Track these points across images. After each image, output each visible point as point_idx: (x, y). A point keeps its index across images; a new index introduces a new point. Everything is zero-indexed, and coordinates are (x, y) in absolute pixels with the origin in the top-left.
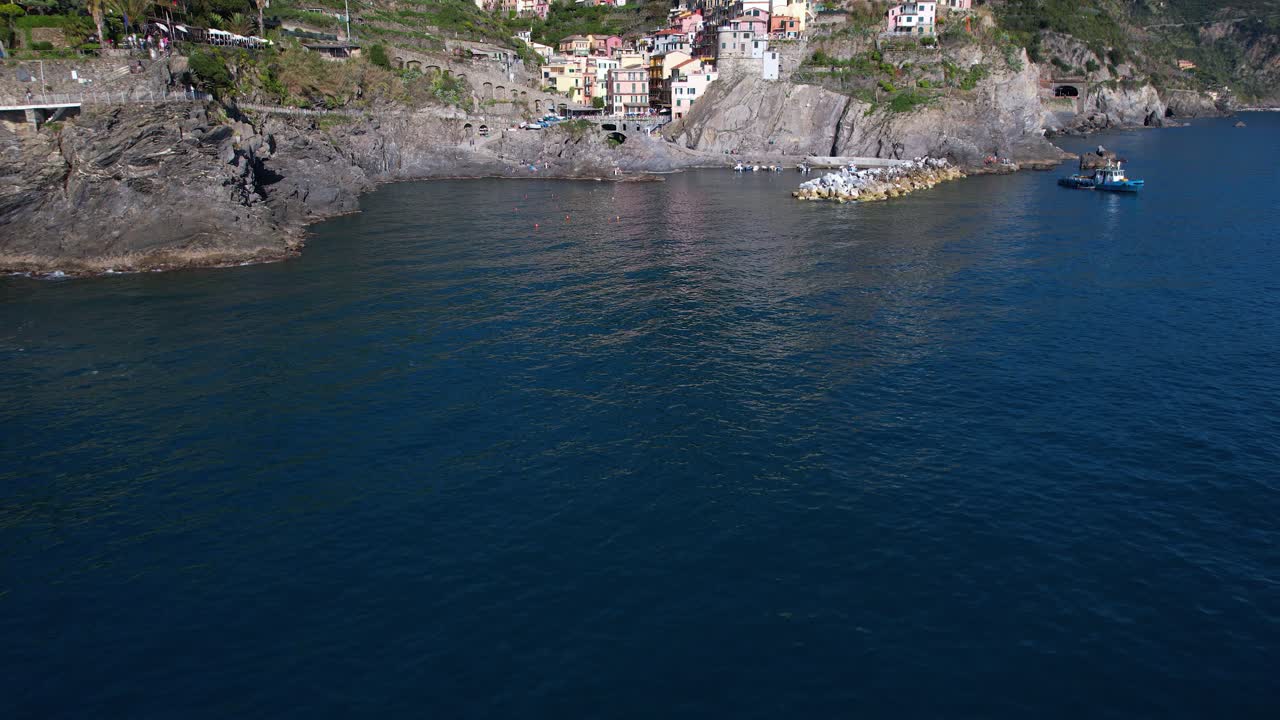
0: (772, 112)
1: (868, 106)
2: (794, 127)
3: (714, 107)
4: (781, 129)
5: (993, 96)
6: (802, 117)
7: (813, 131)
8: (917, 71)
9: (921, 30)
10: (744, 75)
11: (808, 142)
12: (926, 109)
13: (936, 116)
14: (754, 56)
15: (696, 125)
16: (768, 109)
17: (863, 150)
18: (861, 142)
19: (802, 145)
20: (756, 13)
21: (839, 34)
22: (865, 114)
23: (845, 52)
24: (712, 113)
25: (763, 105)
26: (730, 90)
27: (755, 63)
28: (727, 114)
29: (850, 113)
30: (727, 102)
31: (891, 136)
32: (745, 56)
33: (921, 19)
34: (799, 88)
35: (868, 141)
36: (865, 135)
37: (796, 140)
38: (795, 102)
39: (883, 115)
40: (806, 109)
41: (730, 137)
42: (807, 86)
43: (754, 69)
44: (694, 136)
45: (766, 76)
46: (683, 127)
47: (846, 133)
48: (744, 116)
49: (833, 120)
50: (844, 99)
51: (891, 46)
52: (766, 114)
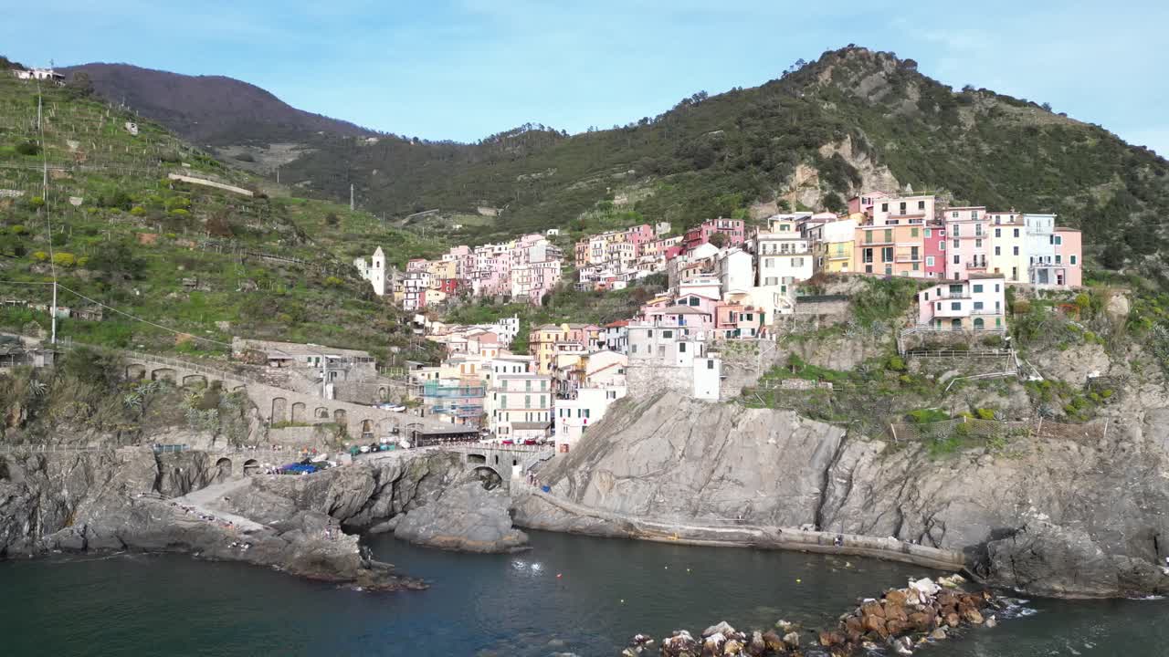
0: (707, 451)
1: (880, 445)
2: (743, 474)
3: (612, 440)
4: (722, 479)
5: (1139, 432)
6: (761, 460)
7: (779, 484)
8: (971, 390)
9: (979, 322)
10: (664, 392)
11: (772, 502)
12: (989, 458)
13: (1010, 472)
14: (679, 364)
15: (582, 467)
16: (701, 444)
17: (868, 523)
18: (866, 508)
19: (758, 507)
20: (695, 301)
21: (832, 330)
22: (875, 460)
23: (843, 357)
24: (607, 448)
25: (693, 438)
26: (639, 414)
27: (681, 373)
28: (633, 451)
29: (845, 457)
30: (631, 434)
31: (920, 503)
32: (665, 363)
33: (979, 305)
34: (755, 413)
35: (879, 508)
36: (871, 495)
37: (750, 496)
38: (747, 435)
39: (905, 465)
40: (767, 447)
41: (636, 487)
42: (767, 411)
43: (680, 384)
44: (579, 483)
45: (698, 394)
46: (565, 469)
47: (839, 491)
48: (663, 454)
49: (819, 464)
50: (837, 433)
51: (927, 348)
52: (699, 453)
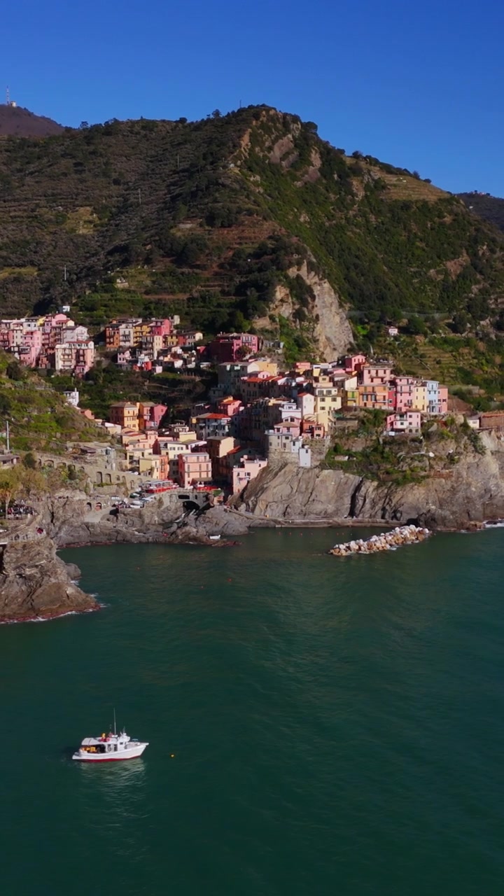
0: (307, 489)
1: (375, 483)
2: (323, 498)
3: (265, 486)
4: (314, 500)
5: (465, 473)
6: (329, 492)
7: (336, 501)
8: (408, 460)
9: (411, 431)
10: (286, 464)
11: (334, 508)
12: (416, 487)
13: (424, 492)
14: (293, 451)
15: (252, 498)
16: (304, 486)
17: (373, 514)
18: (372, 509)
19: (329, 511)
20: (292, 420)
21: (353, 434)
22: (374, 490)
23: (358, 446)
24: (263, 490)
25: (301, 484)
26: (276, 474)
27: (293, 456)
28: (275, 490)
29: (363, 489)
30: (273, 483)
31: (393, 505)
32: (286, 451)
33: (410, 424)
34: (326, 472)
35: (377, 508)
36: (374, 503)
37: (325, 507)
38: (322, 481)
39: (386, 491)
40: (331, 485)
41: (277, 506)
42: (331, 471)
43: (293, 460)
44: (251, 506)
45: (302, 464)
46: (243, 500)
47: (361, 503)
48: (288, 491)
49: (351, 491)
50: (357, 479)
51: (390, 442)
52: (303, 490)
